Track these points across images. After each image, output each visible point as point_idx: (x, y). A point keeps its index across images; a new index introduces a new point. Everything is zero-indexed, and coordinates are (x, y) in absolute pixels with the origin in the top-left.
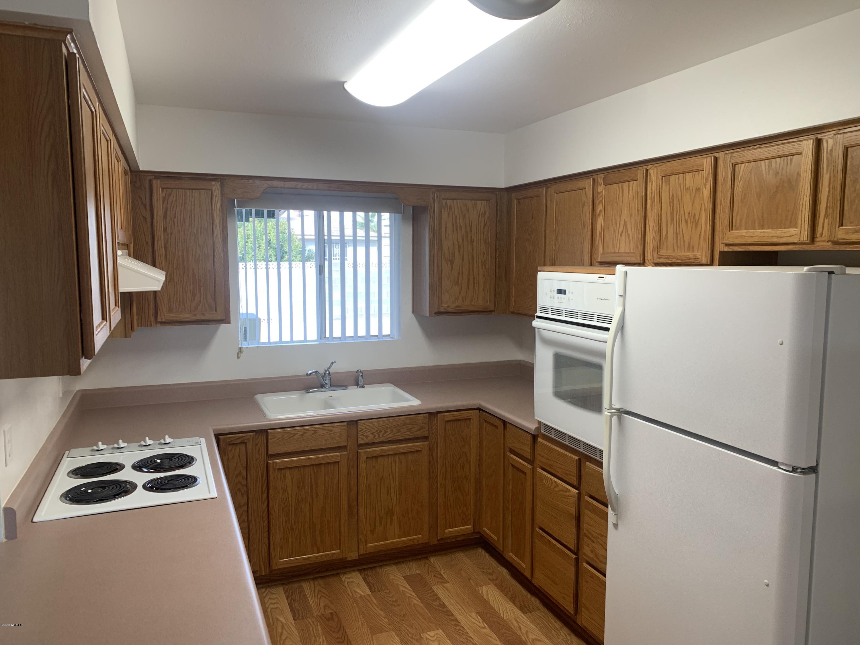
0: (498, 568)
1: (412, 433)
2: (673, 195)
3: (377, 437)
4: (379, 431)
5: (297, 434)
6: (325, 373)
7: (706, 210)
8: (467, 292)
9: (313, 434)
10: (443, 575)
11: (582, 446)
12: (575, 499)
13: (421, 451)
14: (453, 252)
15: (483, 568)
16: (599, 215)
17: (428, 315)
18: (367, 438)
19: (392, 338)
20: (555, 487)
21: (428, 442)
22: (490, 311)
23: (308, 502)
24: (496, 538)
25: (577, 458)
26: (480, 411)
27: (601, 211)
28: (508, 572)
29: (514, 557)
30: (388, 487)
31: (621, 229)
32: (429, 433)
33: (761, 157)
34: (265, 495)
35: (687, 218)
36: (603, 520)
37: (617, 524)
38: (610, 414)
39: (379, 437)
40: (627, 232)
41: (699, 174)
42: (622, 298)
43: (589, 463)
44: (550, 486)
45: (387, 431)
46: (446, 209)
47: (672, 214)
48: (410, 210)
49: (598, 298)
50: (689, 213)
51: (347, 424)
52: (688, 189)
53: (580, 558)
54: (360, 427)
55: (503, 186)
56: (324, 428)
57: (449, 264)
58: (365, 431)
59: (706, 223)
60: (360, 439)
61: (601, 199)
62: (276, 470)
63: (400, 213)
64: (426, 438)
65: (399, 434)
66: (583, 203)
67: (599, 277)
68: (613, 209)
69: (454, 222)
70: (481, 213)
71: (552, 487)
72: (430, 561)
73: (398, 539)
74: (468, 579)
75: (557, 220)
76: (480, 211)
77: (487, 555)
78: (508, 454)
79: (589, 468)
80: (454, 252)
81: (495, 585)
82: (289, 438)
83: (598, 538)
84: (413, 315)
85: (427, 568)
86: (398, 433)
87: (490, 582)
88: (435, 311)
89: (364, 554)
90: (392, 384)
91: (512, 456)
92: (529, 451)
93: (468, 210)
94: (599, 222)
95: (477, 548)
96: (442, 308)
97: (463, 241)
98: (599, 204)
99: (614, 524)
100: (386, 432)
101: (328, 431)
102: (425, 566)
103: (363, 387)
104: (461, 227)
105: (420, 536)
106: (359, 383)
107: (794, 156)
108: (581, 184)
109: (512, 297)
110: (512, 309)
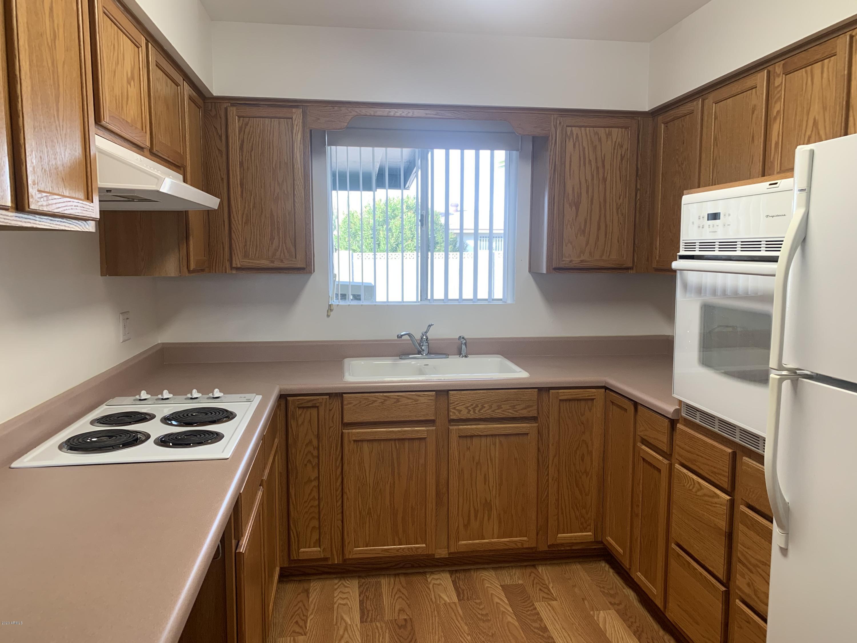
0: (624, 590)
1: (516, 411)
3: (471, 412)
4: (474, 405)
5: (376, 401)
6: (422, 338)
8: (596, 244)
9: (395, 402)
10: (551, 589)
11: (738, 433)
12: (725, 508)
13: (528, 434)
14: (579, 192)
15: (603, 588)
16: (775, 118)
17: (544, 271)
18: (459, 413)
19: (506, 302)
20: (699, 490)
21: (537, 425)
22: (627, 269)
23: (389, 482)
24: (621, 551)
25: (730, 451)
26: (607, 391)
27: (778, 112)
28: (636, 597)
29: (643, 578)
30: (485, 475)
31: (808, 133)
32: (538, 413)
34: (339, 470)
36: (766, 541)
37: (787, 549)
38: (778, 377)
39: (474, 412)
40: (819, 133)
42: (804, 194)
43: (747, 459)
44: (691, 488)
45: (484, 405)
46: (571, 139)
48: (529, 147)
49: (767, 216)
51: (436, 394)
53: (731, 592)
54: (452, 399)
55: (647, 109)
56: (409, 396)
57: (574, 208)
58: (458, 404)
60: (451, 414)
61: (778, 95)
62: (352, 442)
63: (517, 151)
64: (534, 419)
65: (499, 411)
66: (753, 108)
67: (770, 184)
69: (582, 156)
70: (617, 143)
71: (694, 490)
72: (537, 570)
73: (498, 539)
74: (583, 599)
75: (715, 139)
76: (616, 142)
77: (611, 571)
78: (639, 444)
79: (748, 465)
80: (581, 193)
81: (618, 611)
82: (367, 405)
83: (759, 567)
84: (530, 275)
85: (533, 579)
86: (498, 409)
87: (610, 606)
88: (554, 267)
89: (455, 553)
90: (502, 355)
91: (644, 447)
92: (665, 440)
93: (600, 140)
94: (776, 128)
95: (600, 561)
96: (564, 262)
97: (593, 179)
98: (776, 102)
99: (781, 548)
100: (483, 407)
101: (413, 401)
102: (530, 575)
103: (466, 357)
104: (590, 161)
105: (525, 538)
106: (462, 352)
108: (749, 82)
109: (656, 249)
110: (655, 265)
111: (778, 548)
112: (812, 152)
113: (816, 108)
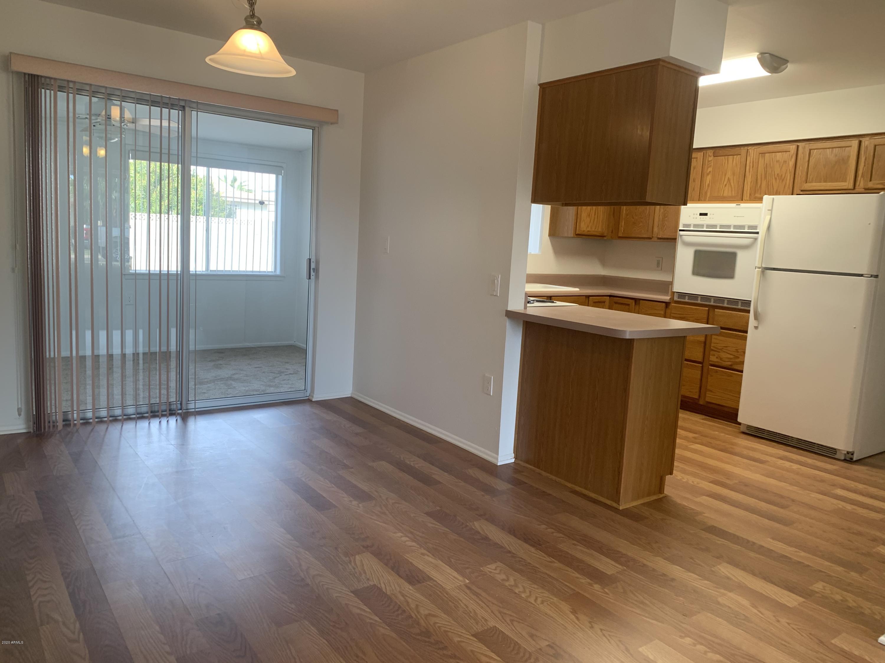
2: (767, 164)
7: (790, 173)
11: (712, 299)
16: (708, 174)
17: (572, 236)
22: (605, 236)
25: (707, 309)
27: (710, 172)
31: (725, 183)
33: (828, 147)
35: (776, 177)
37: (760, 325)
38: (759, 271)
40: (730, 184)
41: (786, 153)
43: (717, 310)
47: (766, 174)
49: (734, 217)
50: (778, 174)
52: (778, 161)
53: (705, 365)
59: (790, 180)
61: (710, 165)
67: (737, 205)
68: (719, 171)
79: (718, 312)
83: (723, 349)
88: (580, 234)
92: (663, 313)
94: (708, 179)
96: (581, 231)
98: (709, 167)
99: (755, 327)
110: (620, 235)
111: (753, 327)
112: (773, 199)
113: (729, 174)
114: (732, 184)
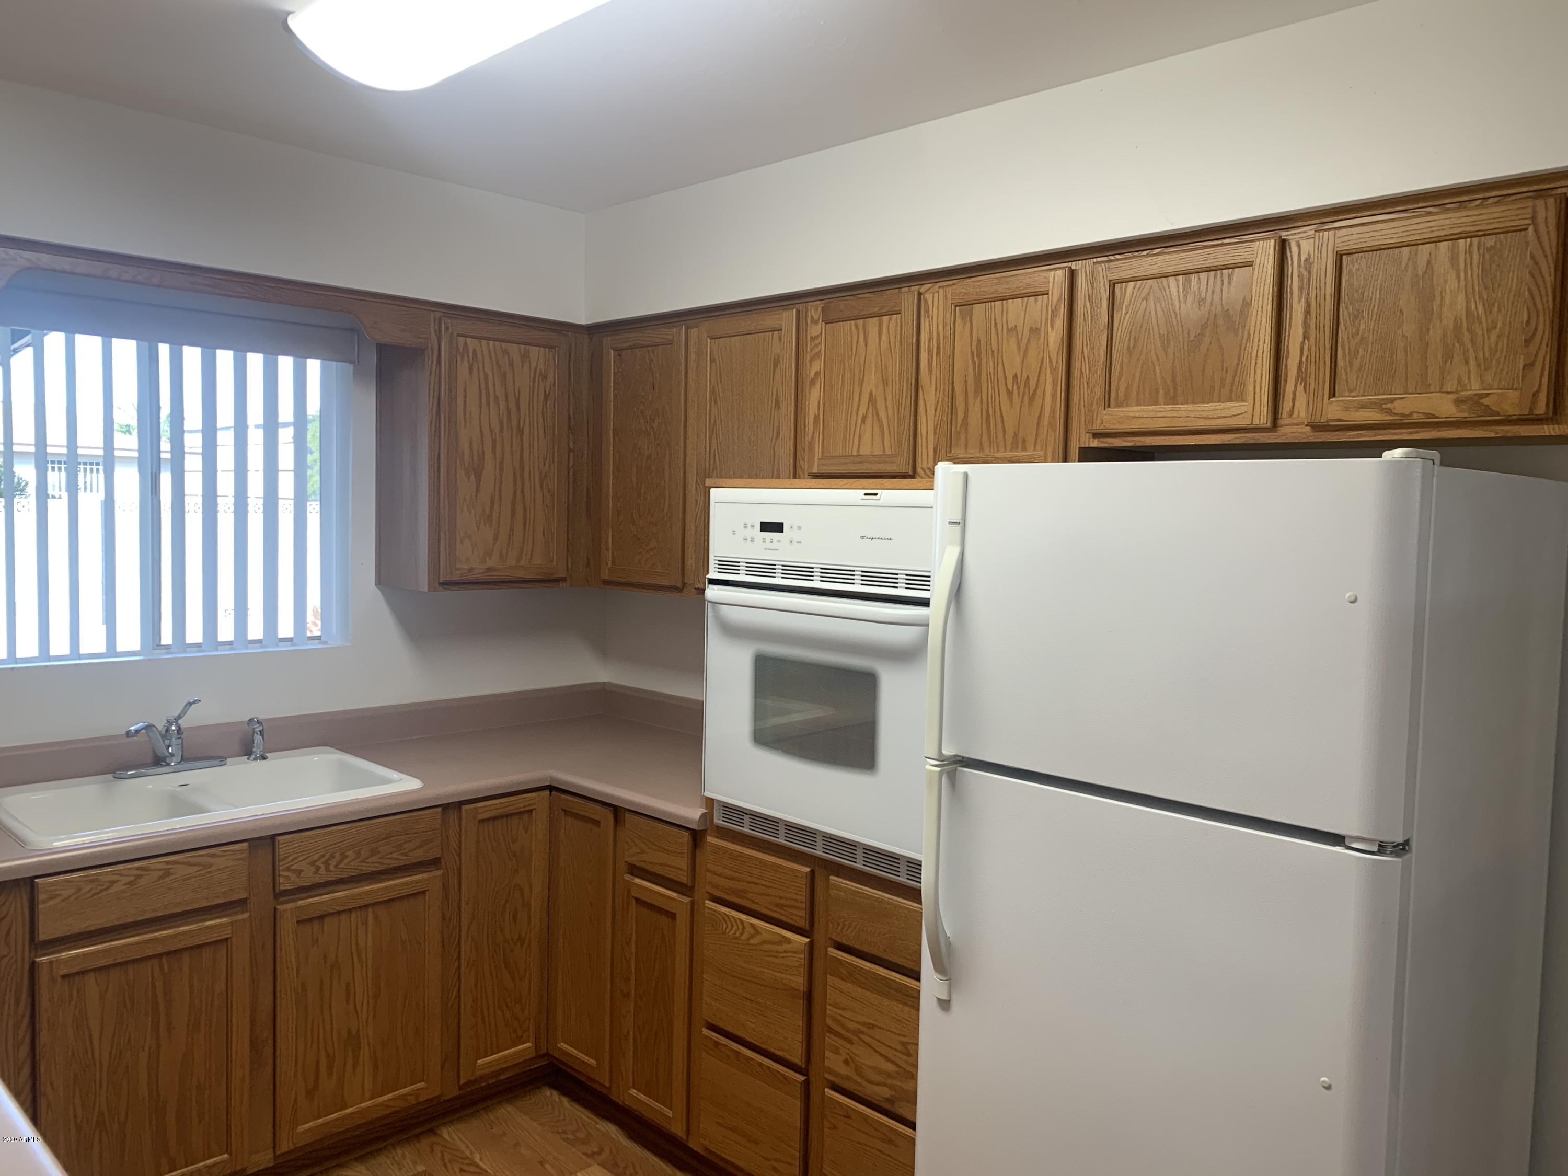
0: (597, 1126)
1: (405, 854)
2: (979, 341)
3: (322, 871)
4: (327, 856)
5: (117, 881)
6: (167, 731)
7: (1053, 370)
8: (510, 539)
9: (160, 878)
10: (481, 1164)
11: (819, 843)
12: (802, 956)
13: (424, 892)
14: (480, 450)
15: (565, 1132)
16: (813, 382)
17: (426, 589)
18: (298, 877)
19: (326, 643)
20: (752, 936)
21: (440, 872)
22: (557, 581)
23: (147, 1049)
24: (593, 1062)
25: (807, 870)
26: (553, 792)
27: (817, 374)
28: (620, 1131)
29: (642, 1097)
30: (348, 985)
31: (863, 410)
32: (442, 851)
33: (1170, 269)
35: (1010, 387)
37: (949, 1001)
38: (938, 769)
39: (327, 869)
40: (878, 415)
41: (1036, 301)
42: (958, 529)
43: (836, 878)
44: (738, 934)
45: (346, 854)
46: (466, 357)
47: (978, 378)
48: (372, 358)
49: (863, 537)
50: (1015, 377)
51: (250, 846)
52: (1013, 330)
53: (813, 1079)
54: (282, 851)
55: (583, 321)
56: (190, 860)
57: (472, 477)
58: (296, 858)
59: (1054, 396)
60: (281, 880)
61: (817, 350)
62: (59, 979)
63: (351, 362)
64: (435, 863)
65: (374, 859)
66: (774, 360)
67: (866, 494)
68: (844, 369)
69: (483, 387)
70: (538, 372)
71: (744, 937)
72: (443, 1137)
73: (370, 1100)
74: (540, 1162)
76: (536, 369)
77: (565, 1100)
78: (627, 877)
79: (839, 888)
80: (483, 452)
81: (603, 1165)
82: (93, 895)
83: (862, 1033)
84: (378, 592)
85: (439, 1155)
86: (372, 856)
87: (589, 1160)
88: (442, 580)
89: (287, 1153)
90: (332, 747)
91: (637, 881)
92: (684, 867)
93: (511, 363)
94: (814, 397)
95: (539, 1088)
96: (458, 572)
97: (501, 430)
98: (811, 360)
99: (938, 999)
100: (344, 857)
101: (201, 868)
102: (432, 1151)
103: (264, 758)
104: (496, 398)
105: (422, 1085)
106: (254, 750)
107: (1236, 270)
108: (770, 320)
109: (607, 549)
110: (605, 575)
111: (935, 1000)
112: (966, 475)
113: (872, 381)
114: (882, 414)
